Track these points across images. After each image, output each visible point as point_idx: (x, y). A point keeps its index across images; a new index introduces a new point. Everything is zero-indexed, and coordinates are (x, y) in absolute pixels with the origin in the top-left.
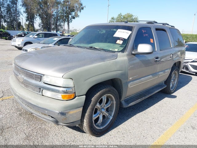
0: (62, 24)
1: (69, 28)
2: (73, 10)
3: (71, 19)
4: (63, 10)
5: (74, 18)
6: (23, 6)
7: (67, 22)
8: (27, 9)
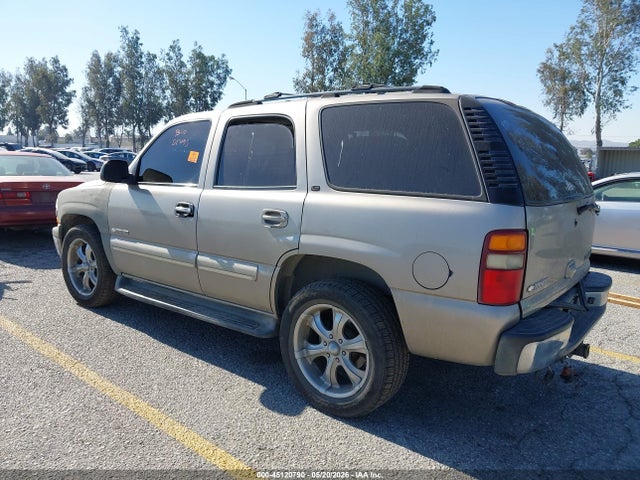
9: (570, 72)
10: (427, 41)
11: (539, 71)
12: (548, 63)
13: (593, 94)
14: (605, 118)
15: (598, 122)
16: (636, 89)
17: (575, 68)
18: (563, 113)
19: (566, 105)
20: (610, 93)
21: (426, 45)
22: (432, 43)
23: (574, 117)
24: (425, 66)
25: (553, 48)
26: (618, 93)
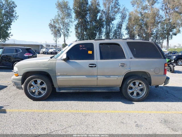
0: (161, 41)
1: (168, 45)
2: (174, 27)
3: (171, 36)
4: (163, 28)
5: (175, 34)
6: (126, 30)
7: (166, 39)
8: (129, 32)
9: (56, 27)
10: (15, 12)
11: (49, 25)
12: (51, 23)
13: (63, 32)
14: (66, 38)
15: (64, 39)
16: (71, 32)
17: (57, 25)
18: (56, 37)
19: (56, 35)
20: (66, 33)
21: (14, 13)
22: (16, 13)
23: (59, 38)
24: (14, 20)
25: (52, 20)
26: (68, 32)
